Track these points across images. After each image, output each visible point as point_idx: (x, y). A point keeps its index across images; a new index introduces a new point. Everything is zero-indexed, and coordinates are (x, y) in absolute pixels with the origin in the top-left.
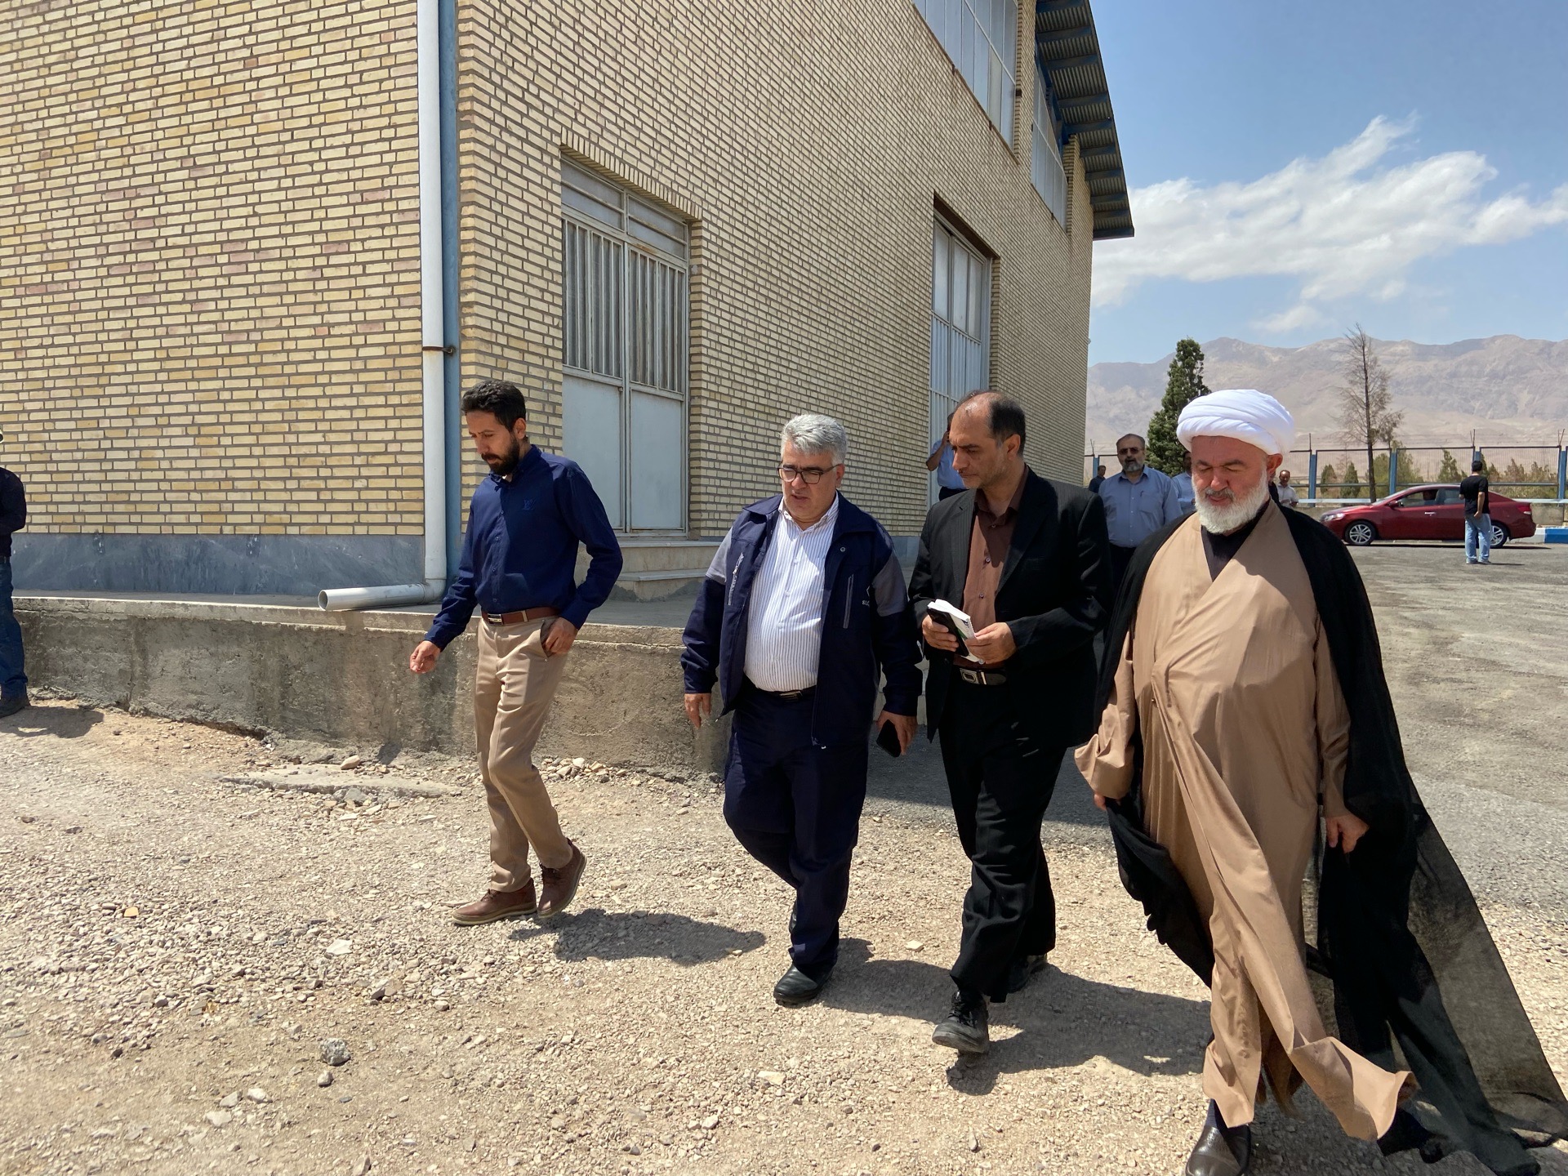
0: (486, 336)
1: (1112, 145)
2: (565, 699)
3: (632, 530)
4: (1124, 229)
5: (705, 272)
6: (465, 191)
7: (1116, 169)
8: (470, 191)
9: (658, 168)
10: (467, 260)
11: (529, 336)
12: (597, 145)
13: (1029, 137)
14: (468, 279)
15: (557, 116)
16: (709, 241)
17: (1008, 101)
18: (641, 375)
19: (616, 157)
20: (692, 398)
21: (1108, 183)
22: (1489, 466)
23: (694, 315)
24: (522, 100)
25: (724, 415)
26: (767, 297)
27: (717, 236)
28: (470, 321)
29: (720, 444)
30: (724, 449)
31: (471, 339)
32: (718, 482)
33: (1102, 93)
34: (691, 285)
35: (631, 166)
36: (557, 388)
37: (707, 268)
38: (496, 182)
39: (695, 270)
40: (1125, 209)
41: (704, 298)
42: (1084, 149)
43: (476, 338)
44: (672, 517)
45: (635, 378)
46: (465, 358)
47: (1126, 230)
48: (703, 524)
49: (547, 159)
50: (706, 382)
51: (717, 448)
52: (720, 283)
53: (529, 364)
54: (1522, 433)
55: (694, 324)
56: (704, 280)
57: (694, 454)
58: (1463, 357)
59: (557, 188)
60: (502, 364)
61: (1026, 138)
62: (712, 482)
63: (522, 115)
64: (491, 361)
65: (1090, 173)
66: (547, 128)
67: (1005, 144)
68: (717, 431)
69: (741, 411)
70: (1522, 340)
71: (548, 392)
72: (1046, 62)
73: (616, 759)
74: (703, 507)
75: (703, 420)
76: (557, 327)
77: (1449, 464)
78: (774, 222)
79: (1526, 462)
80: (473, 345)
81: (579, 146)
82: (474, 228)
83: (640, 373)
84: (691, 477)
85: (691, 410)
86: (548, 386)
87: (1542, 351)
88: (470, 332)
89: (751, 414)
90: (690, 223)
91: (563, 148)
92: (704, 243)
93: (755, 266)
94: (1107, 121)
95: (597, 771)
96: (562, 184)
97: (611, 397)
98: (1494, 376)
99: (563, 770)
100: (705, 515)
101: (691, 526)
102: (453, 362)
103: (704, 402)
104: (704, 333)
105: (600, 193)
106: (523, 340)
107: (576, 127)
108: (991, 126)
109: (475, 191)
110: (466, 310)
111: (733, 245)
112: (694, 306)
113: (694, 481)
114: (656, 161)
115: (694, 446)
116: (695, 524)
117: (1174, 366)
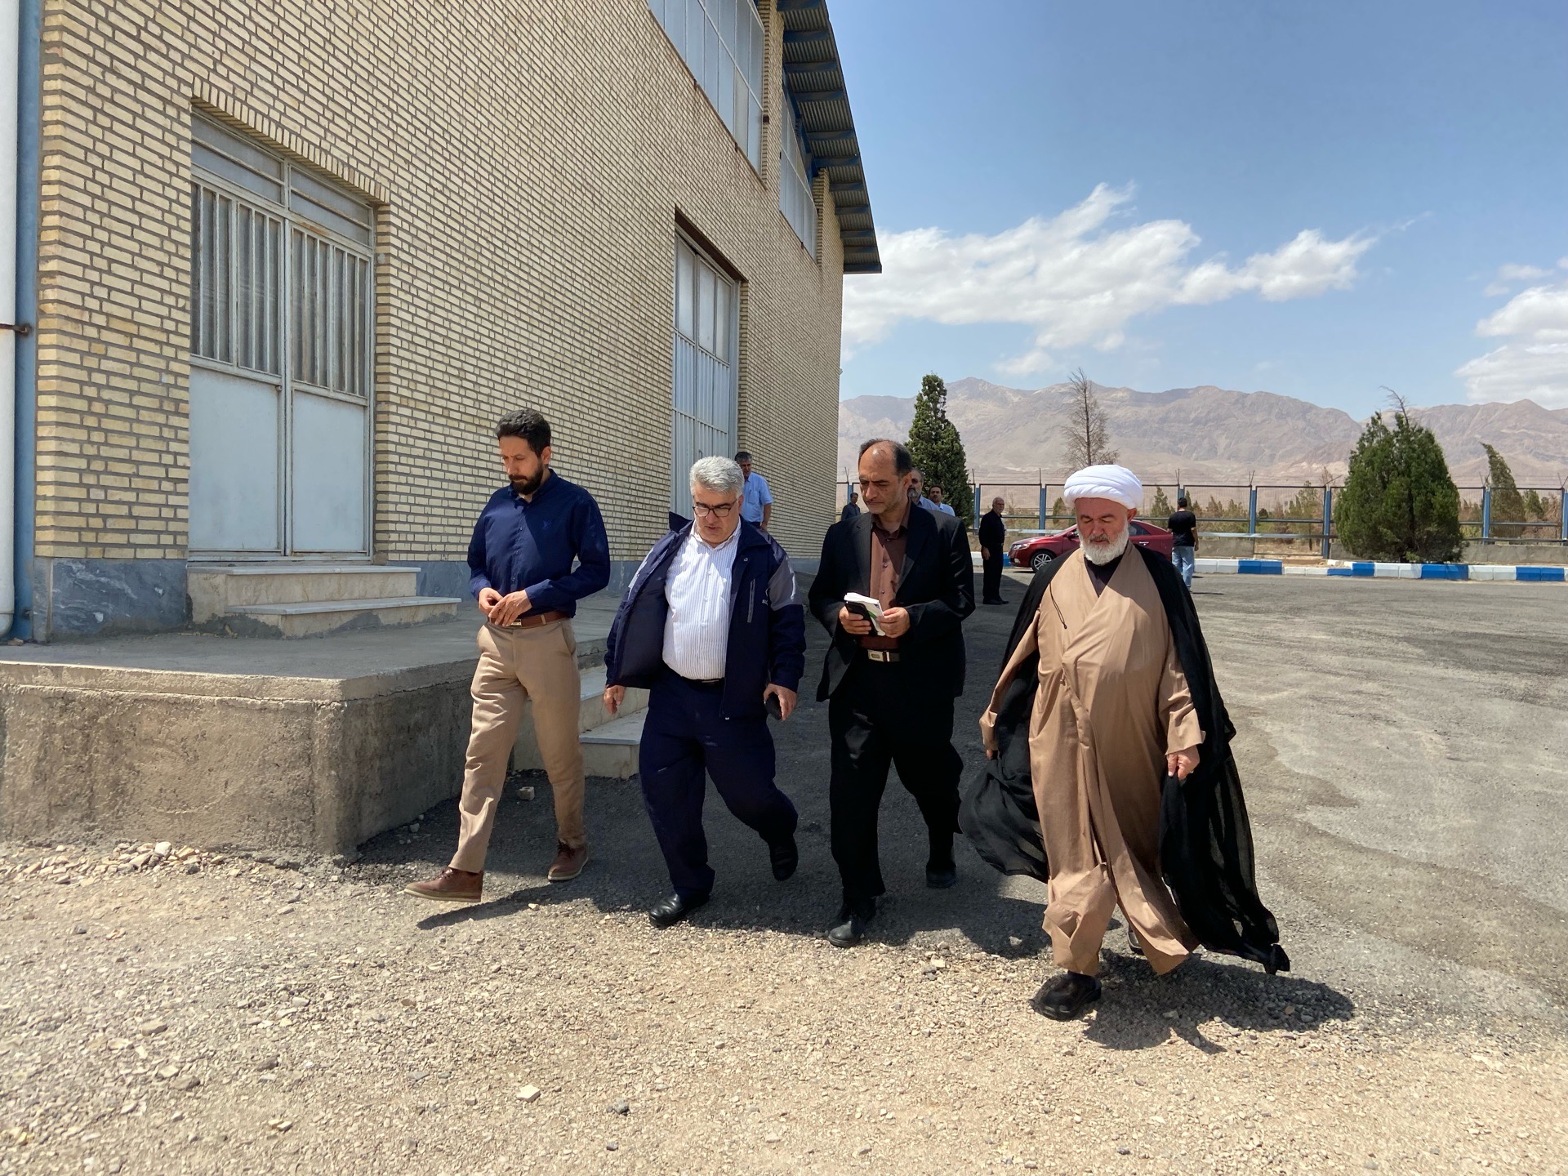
0: (75, 314)
1: (859, 182)
2: (147, 767)
3: (294, 553)
4: (872, 265)
5: (393, 262)
6: (48, 138)
7: (864, 206)
8: (55, 137)
9: (330, 138)
10: (50, 220)
11: (140, 317)
12: (244, 102)
13: (778, 164)
14: (50, 243)
15: (187, 63)
16: (398, 228)
17: (755, 127)
18: (308, 370)
19: (271, 120)
20: (377, 402)
21: (856, 219)
22: (1193, 503)
23: (381, 310)
24: (137, 39)
25: (421, 425)
26: (476, 298)
27: (411, 224)
28: (50, 294)
29: (415, 457)
30: (420, 462)
31: (51, 316)
32: (411, 500)
33: (848, 130)
34: (377, 275)
35: (291, 132)
36: (181, 382)
37: (397, 258)
38: (96, 131)
39: (382, 259)
40: (872, 246)
41: (393, 291)
42: (834, 184)
43: (59, 316)
44: (351, 537)
45: (299, 376)
46: (44, 339)
47: (874, 266)
48: (391, 547)
49: (171, 111)
50: (395, 386)
51: (411, 461)
52: (414, 277)
53: (139, 351)
54: (1220, 473)
55: (381, 319)
56: (393, 271)
57: (381, 467)
58: (1172, 404)
59: (188, 148)
60: (98, 348)
61: (774, 165)
62: (404, 499)
63: (136, 56)
64: (83, 346)
65: (840, 207)
66: (173, 76)
67: (751, 167)
68: (411, 441)
69: (443, 421)
70: (1220, 391)
71: (168, 386)
72: (795, 93)
73: (214, 841)
74: (392, 527)
75: (392, 428)
76: (183, 309)
77: (1161, 499)
78: (484, 216)
79: (1224, 499)
80: (54, 323)
81: (221, 103)
82: (60, 182)
83: (306, 370)
84: (376, 493)
85: (378, 415)
86: (170, 380)
87: (1237, 401)
88: (50, 308)
89: (455, 424)
90: (376, 207)
91: (196, 102)
92: (393, 230)
93: (461, 262)
94: (854, 157)
95: (185, 858)
96: (193, 142)
97: (264, 400)
98: (1197, 422)
99: (138, 859)
100: (394, 537)
101: (377, 549)
102: (29, 343)
103: (393, 408)
104: (393, 331)
105: (250, 158)
106: (131, 321)
107: (214, 79)
108: (737, 148)
109: (62, 138)
110: (46, 281)
111: (432, 236)
112: (381, 300)
113: (380, 497)
114: (326, 130)
115: (380, 457)
116: (380, 546)
117: (920, 399)
